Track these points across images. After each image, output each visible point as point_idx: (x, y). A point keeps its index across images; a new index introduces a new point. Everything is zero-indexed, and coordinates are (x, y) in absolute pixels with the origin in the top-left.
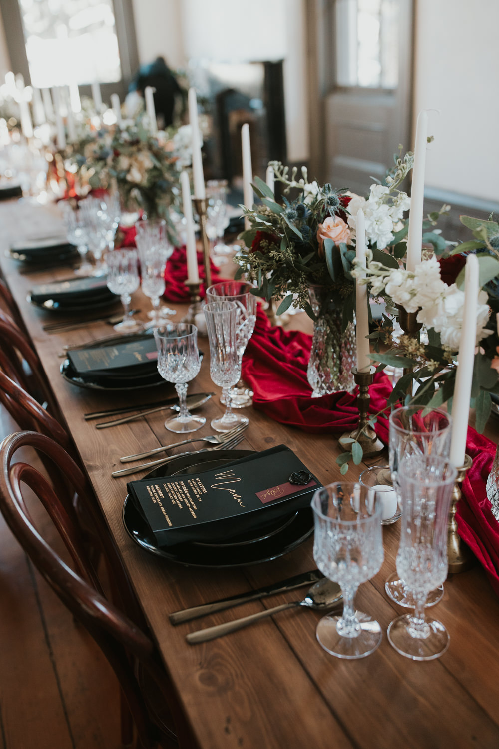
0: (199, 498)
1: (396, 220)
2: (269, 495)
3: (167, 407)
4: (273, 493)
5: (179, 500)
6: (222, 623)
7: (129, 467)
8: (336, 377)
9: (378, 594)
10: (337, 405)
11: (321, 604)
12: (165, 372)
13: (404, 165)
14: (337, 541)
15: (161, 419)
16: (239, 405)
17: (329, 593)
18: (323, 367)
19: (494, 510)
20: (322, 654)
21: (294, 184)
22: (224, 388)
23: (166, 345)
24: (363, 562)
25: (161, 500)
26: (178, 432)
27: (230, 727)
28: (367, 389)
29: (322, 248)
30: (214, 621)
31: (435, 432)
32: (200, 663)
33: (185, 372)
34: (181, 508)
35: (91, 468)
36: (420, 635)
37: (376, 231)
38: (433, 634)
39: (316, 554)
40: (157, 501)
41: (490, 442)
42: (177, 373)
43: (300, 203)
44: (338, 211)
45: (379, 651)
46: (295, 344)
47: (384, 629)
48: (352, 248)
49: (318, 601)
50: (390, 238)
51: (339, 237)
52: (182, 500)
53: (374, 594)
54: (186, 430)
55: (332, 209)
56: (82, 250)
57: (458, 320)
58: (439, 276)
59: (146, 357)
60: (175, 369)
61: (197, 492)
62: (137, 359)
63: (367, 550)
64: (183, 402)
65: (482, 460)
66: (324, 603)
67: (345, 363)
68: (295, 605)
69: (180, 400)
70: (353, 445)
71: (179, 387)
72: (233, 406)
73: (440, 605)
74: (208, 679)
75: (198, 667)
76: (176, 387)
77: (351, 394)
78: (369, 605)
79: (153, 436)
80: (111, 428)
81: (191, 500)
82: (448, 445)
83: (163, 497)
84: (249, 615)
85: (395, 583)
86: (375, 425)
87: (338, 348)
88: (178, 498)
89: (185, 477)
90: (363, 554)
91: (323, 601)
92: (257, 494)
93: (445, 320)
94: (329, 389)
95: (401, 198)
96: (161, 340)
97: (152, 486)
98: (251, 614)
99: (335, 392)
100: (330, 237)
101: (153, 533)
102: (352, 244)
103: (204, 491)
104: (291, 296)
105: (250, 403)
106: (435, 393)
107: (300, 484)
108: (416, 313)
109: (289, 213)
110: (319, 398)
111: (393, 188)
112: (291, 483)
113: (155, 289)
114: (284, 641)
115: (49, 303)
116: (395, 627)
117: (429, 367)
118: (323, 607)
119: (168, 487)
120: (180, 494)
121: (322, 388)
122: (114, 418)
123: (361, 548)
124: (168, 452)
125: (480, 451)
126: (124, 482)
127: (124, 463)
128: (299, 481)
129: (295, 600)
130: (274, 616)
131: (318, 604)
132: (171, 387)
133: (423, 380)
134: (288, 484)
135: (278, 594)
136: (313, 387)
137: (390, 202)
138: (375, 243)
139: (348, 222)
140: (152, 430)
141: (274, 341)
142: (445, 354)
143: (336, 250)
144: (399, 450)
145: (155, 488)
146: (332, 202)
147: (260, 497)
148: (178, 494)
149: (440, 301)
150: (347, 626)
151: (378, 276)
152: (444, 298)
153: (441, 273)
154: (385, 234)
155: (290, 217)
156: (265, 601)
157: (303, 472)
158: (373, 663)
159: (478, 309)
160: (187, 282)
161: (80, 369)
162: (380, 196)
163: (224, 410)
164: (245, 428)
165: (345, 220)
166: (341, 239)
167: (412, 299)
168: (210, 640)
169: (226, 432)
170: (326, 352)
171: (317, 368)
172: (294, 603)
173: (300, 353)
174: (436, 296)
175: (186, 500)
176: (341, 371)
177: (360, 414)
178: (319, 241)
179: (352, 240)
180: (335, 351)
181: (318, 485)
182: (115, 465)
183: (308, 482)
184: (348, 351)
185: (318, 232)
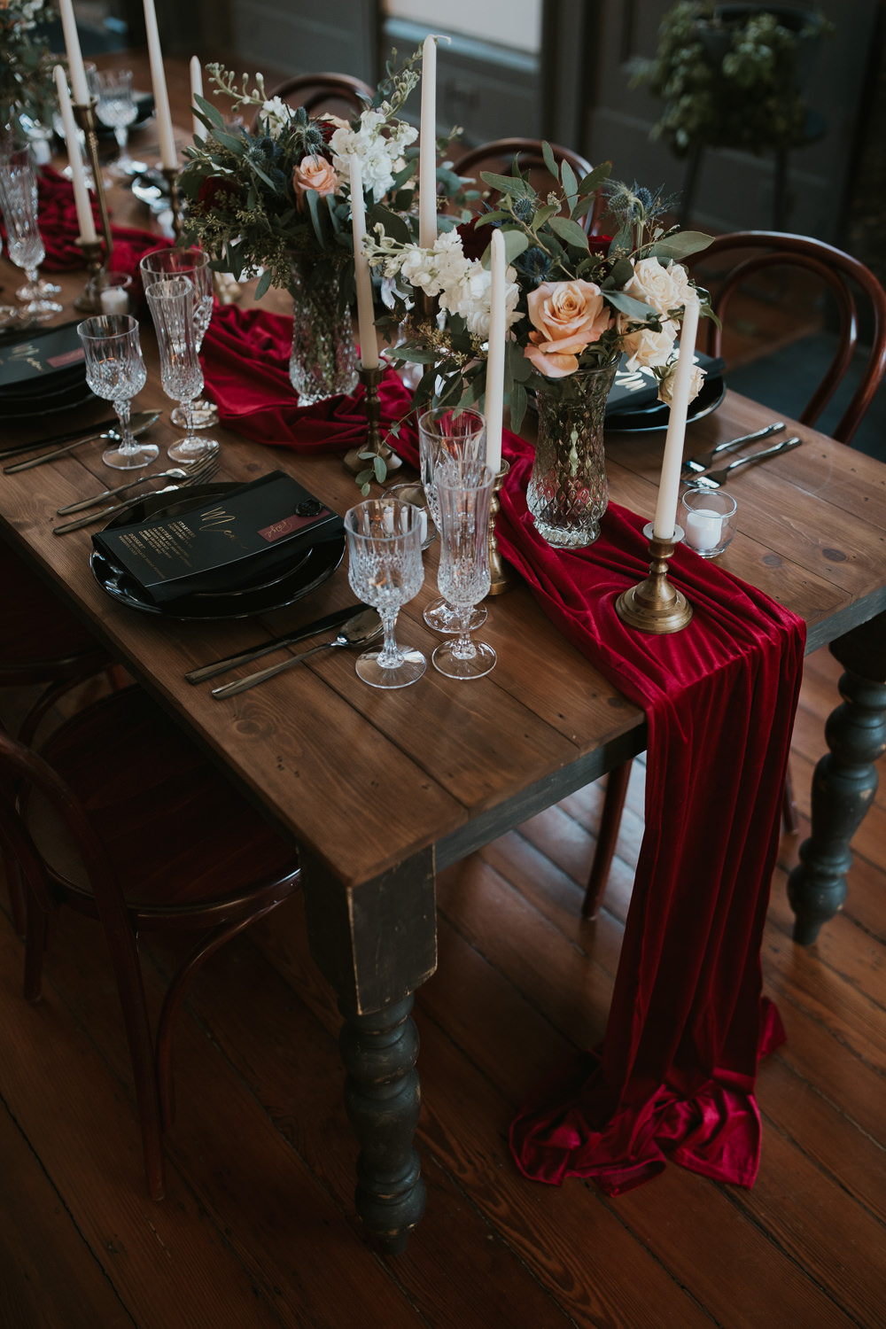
0: (188, 544)
1: (396, 157)
2: (274, 532)
3: (96, 437)
4: (279, 529)
5: (165, 549)
7: (73, 519)
8: (330, 377)
9: (417, 625)
10: (335, 414)
11: (360, 639)
12: (97, 387)
13: (403, 84)
15: (96, 454)
16: (201, 424)
17: (366, 627)
18: (311, 364)
19: (537, 523)
20: (366, 689)
21: (246, 100)
22: (183, 402)
25: (142, 550)
26: (122, 468)
27: (283, 765)
28: (376, 390)
29: (302, 201)
30: (238, 674)
31: (469, 435)
32: (235, 716)
34: (170, 557)
35: (21, 526)
36: (467, 657)
37: (372, 175)
38: (479, 655)
40: (137, 552)
41: (528, 444)
43: (266, 136)
44: (321, 150)
45: (426, 677)
46: (259, 330)
47: (428, 657)
48: (341, 201)
49: (354, 638)
50: (390, 182)
51: (324, 186)
52: (168, 548)
53: (413, 626)
54: (134, 463)
55: (311, 147)
57: (486, 303)
58: (462, 253)
59: (49, 365)
60: (112, 381)
61: (184, 537)
62: (35, 368)
64: (126, 426)
65: (522, 467)
66: (364, 638)
67: (340, 357)
68: (326, 647)
69: (122, 422)
70: (375, 460)
71: (119, 406)
72: (194, 427)
73: (484, 627)
74: (248, 728)
75: (234, 719)
76: (115, 406)
77: (351, 397)
78: (406, 634)
79: (91, 477)
80: (26, 471)
81: (179, 547)
82: (483, 447)
83: (144, 547)
84: (277, 664)
85: (433, 612)
86: (398, 433)
87: (329, 336)
88: (163, 547)
89: (164, 520)
91: (362, 637)
92: (260, 532)
93: (471, 303)
94: (323, 393)
95: (402, 131)
97: (124, 536)
98: (279, 663)
99: (330, 396)
100: (312, 186)
101: (145, 588)
102: (342, 194)
103: (193, 535)
105: (215, 421)
106: (464, 391)
107: (310, 516)
108: (438, 297)
109: (254, 153)
110: (309, 407)
111: (391, 115)
112: (298, 515)
116: (439, 655)
117: (456, 360)
118: (362, 643)
119: (146, 535)
120: (164, 541)
121: (312, 392)
122: (26, 457)
124: (120, 496)
125: (519, 458)
126: (75, 540)
127: (63, 515)
128: (307, 512)
129: (325, 643)
130: (305, 660)
131: (355, 641)
132: (107, 405)
133: (451, 374)
134: (294, 516)
136: (299, 391)
137: (385, 133)
138: (371, 191)
139: (334, 164)
140: (87, 469)
141: (231, 329)
142: (474, 344)
143: (322, 203)
144: (431, 460)
145: (130, 537)
146: (311, 138)
147: (264, 535)
148: (161, 542)
149: (464, 282)
150: (389, 657)
151: (394, 256)
152: (469, 277)
153: (463, 246)
154: (383, 180)
155: (255, 158)
156: (291, 648)
157: (311, 501)
158: (421, 689)
159: (507, 288)
160: (78, 241)
162: (375, 126)
163: (180, 432)
164: (216, 455)
165: (330, 160)
166: (326, 188)
167: (432, 280)
168: (240, 693)
169: (192, 461)
170: (314, 342)
171: (304, 365)
172: (323, 645)
173: (269, 344)
174: (460, 277)
175: (172, 548)
176: (336, 368)
177: (369, 424)
178: (297, 191)
179: (342, 189)
180: (326, 340)
181: (333, 514)
182: (52, 519)
183: (320, 513)
184: (344, 339)
185: (295, 179)
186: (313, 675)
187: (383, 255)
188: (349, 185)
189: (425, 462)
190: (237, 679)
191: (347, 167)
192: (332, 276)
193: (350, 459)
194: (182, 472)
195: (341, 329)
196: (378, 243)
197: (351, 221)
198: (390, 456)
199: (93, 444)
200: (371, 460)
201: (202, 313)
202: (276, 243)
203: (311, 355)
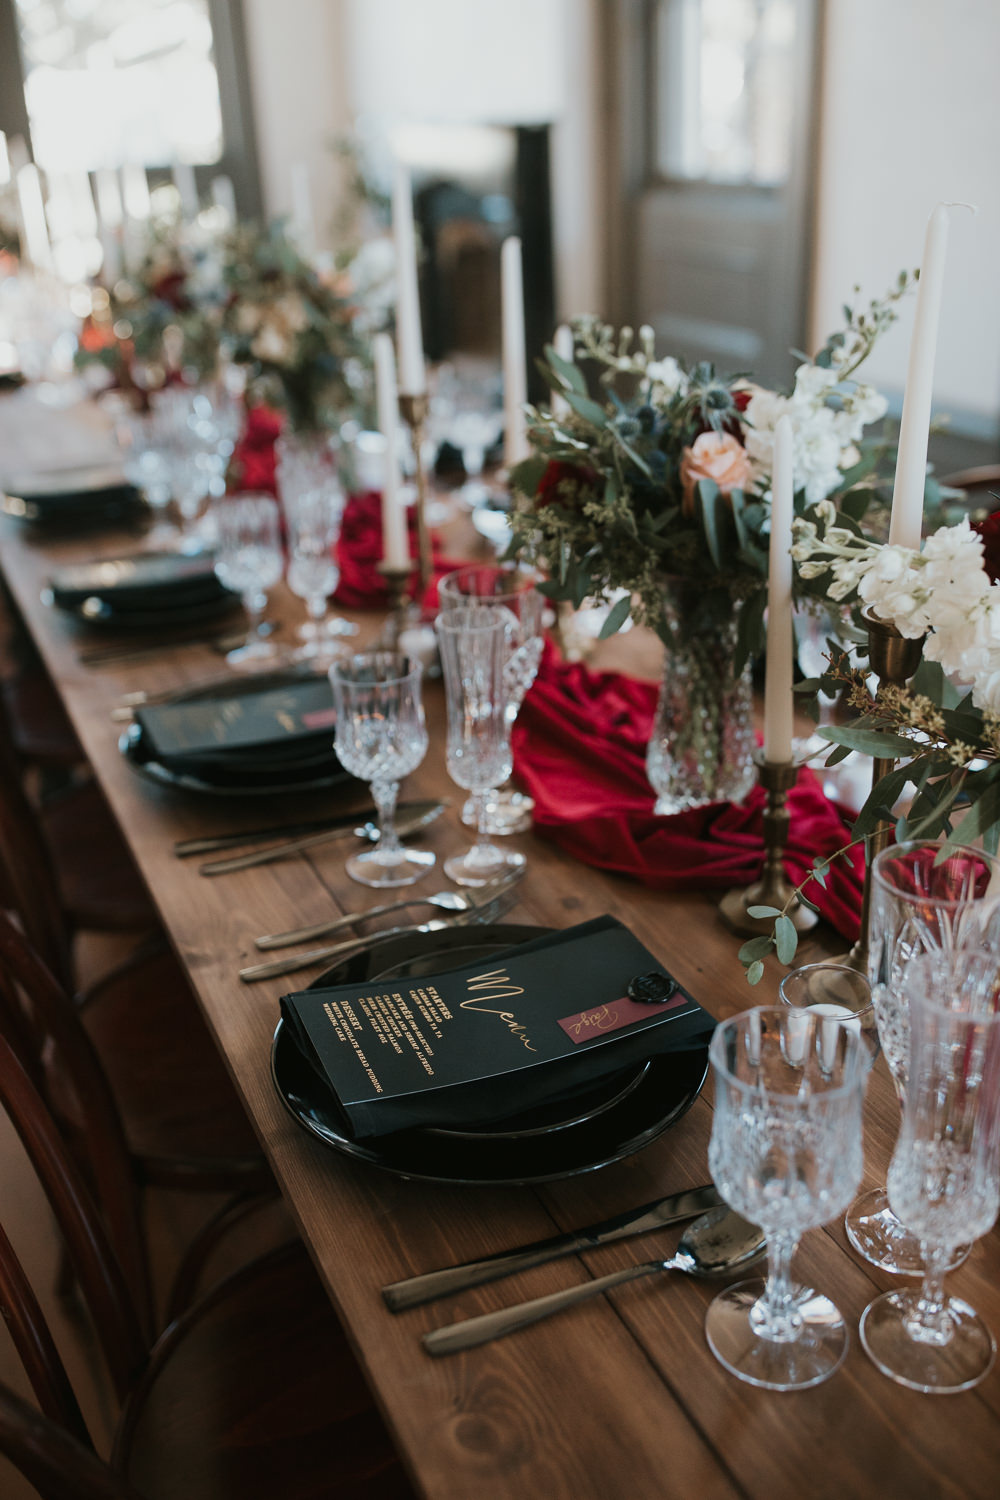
0: (437, 1030)
1: (847, 443)
2: (586, 1025)
3: (348, 832)
4: (595, 1021)
5: (395, 1035)
6: (499, 1309)
7: (276, 959)
8: (710, 771)
9: (833, 1245)
10: (712, 831)
11: (717, 1265)
12: (350, 756)
13: (871, 325)
14: (761, 1133)
15: (340, 857)
16: (504, 828)
17: (731, 1241)
18: (683, 749)
20: (721, 1380)
21: (624, 363)
22: (476, 792)
23: (355, 699)
24: (820, 1181)
25: (356, 1034)
26: (373, 883)
28: (783, 798)
29: (691, 498)
30: (480, 1301)
32: (457, 1400)
33: (394, 757)
34: (400, 1051)
35: (196, 960)
36: (934, 1338)
37: (807, 464)
38: (955, 1331)
39: (717, 1162)
40: (346, 1036)
42: (378, 758)
43: (643, 402)
44: (728, 421)
45: (844, 1371)
46: (612, 699)
47: (851, 1321)
48: (754, 500)
49: (707, 1259)
50: (836, 478)
51: (728, 478)
52: (400, 1035)
53: (825, 1244)
54: (391, 878)
55: (715, 416)
56: (156, 496)
58: (981, 561)
59: (304, 723)
60: (372, 750)
61: (432, 1017)
62: (283, 725)
63: (830, 1153)
64: (387, 820)
66: (724, 1263)
67: (729, 742)
68: (654, 1269)
69: (382, 814)
70: (777, 921)
71: (379, 789)
72: (491, 830)
73: (967, 1269)
74: (477, 1436)
75: (453, 1408)
76: (373, 789)
77: (740, 806)
78: (815, 1267)
79: (323, 893)
80: (233, 875)
81: (419, 1035)
83: (361, 1028)
84: (557, 1291)
86: (826, 879)
87: (715, 710)
88: (392, 1031)
89: (405, 982)
90: (819, 1160)
91: (720, 1259)
92: (562, 1023)
93: (986, 656)
94: (696, 795)
95: (862, 396)
96: (345, 689)
97: (334, 1004)
98: (560, 1289)
99: (707, 802)
100: (709, 476)
101: (343, 1107)
102: (757, 492)
103: (448, 1015)
104: (627, 600)
105: (526, 824)
107: (652, 1002)
108: (923, 639)
109: (624, 424)
110: (672, 815)
111: (846, 376)
112: (633, 999)
113: (316, 580)
114: (636, 1349)
115: (92, 607)
116: (873, 1319)
117: (955, 757)
118: (719, 1272)
119: (369, 1006)
120: (396, 1021)
121: (679, 793)
122: (239, 852)
123: (817, 1150)
124: (358, 928)
126: (270, 994)
127: (264, 950)
128: (648, 995)
129: (653, 1258)
130: (611, 1292)
131: (708, 1267)
132: (362, 787)
134: (624, 1001)
135: (616, 1242)
136: (659, 790)
137: (833, 403)
138: (804, 489)
139: (747, 444)
140: (320, 879)
141: (568, 692)
142: (988, 729)
143: (723, 503)
145: (341, 1007)
146: (717, 401)
147: (568, 1029)
148: (391, 1021)
149: (978, 615)
150: (774, 1315)
151: (849, 559)
152: (988, 608)
153: (984, 555)
154: (824, 475)
155: (625, 431)
156: (588, 1259)
157: (656, 975)
158: (832, 1401)
160: (381, 567)
161: (165, 746)
162: (818, 390)
163: (470, 835)
164: (519, 876)
165: (741, 439)
166: (732, 479)
167: (917, 608)
168: (475, 1346)
169: (480, 883)
170: (689, 717)
171: (671, 750)
172: (651, 1263)
173: (625, 719)
174: (971, 605)
175: (409, 1035)
176: (720, 758)
177: (766, 852)
178: (684, 483)
179: (759, 484)
180: (709, 716)
181: (691, 1004)
182: (245, 955)
183: (669, 998)
184: (737, 715)
185: (683, 465)
186: (621, 1328)
187: (829, 557)
188: (769, 479)
189: (879, 943)
190: (476, 1312)
191: (769, 450)
192: (728, 613)
193: (731, 905)
194: (459, 902)
195: (734, 699)
196: (821, 535)
197: (767, 536)
198: (796, 908)
199: (341, 843)
200: (770, 922)
201: (522, 661)
202: (644, 557)
203: (684, 737)
